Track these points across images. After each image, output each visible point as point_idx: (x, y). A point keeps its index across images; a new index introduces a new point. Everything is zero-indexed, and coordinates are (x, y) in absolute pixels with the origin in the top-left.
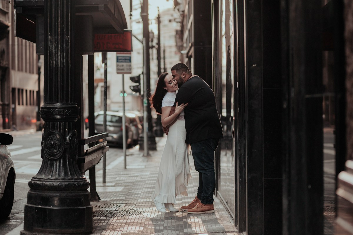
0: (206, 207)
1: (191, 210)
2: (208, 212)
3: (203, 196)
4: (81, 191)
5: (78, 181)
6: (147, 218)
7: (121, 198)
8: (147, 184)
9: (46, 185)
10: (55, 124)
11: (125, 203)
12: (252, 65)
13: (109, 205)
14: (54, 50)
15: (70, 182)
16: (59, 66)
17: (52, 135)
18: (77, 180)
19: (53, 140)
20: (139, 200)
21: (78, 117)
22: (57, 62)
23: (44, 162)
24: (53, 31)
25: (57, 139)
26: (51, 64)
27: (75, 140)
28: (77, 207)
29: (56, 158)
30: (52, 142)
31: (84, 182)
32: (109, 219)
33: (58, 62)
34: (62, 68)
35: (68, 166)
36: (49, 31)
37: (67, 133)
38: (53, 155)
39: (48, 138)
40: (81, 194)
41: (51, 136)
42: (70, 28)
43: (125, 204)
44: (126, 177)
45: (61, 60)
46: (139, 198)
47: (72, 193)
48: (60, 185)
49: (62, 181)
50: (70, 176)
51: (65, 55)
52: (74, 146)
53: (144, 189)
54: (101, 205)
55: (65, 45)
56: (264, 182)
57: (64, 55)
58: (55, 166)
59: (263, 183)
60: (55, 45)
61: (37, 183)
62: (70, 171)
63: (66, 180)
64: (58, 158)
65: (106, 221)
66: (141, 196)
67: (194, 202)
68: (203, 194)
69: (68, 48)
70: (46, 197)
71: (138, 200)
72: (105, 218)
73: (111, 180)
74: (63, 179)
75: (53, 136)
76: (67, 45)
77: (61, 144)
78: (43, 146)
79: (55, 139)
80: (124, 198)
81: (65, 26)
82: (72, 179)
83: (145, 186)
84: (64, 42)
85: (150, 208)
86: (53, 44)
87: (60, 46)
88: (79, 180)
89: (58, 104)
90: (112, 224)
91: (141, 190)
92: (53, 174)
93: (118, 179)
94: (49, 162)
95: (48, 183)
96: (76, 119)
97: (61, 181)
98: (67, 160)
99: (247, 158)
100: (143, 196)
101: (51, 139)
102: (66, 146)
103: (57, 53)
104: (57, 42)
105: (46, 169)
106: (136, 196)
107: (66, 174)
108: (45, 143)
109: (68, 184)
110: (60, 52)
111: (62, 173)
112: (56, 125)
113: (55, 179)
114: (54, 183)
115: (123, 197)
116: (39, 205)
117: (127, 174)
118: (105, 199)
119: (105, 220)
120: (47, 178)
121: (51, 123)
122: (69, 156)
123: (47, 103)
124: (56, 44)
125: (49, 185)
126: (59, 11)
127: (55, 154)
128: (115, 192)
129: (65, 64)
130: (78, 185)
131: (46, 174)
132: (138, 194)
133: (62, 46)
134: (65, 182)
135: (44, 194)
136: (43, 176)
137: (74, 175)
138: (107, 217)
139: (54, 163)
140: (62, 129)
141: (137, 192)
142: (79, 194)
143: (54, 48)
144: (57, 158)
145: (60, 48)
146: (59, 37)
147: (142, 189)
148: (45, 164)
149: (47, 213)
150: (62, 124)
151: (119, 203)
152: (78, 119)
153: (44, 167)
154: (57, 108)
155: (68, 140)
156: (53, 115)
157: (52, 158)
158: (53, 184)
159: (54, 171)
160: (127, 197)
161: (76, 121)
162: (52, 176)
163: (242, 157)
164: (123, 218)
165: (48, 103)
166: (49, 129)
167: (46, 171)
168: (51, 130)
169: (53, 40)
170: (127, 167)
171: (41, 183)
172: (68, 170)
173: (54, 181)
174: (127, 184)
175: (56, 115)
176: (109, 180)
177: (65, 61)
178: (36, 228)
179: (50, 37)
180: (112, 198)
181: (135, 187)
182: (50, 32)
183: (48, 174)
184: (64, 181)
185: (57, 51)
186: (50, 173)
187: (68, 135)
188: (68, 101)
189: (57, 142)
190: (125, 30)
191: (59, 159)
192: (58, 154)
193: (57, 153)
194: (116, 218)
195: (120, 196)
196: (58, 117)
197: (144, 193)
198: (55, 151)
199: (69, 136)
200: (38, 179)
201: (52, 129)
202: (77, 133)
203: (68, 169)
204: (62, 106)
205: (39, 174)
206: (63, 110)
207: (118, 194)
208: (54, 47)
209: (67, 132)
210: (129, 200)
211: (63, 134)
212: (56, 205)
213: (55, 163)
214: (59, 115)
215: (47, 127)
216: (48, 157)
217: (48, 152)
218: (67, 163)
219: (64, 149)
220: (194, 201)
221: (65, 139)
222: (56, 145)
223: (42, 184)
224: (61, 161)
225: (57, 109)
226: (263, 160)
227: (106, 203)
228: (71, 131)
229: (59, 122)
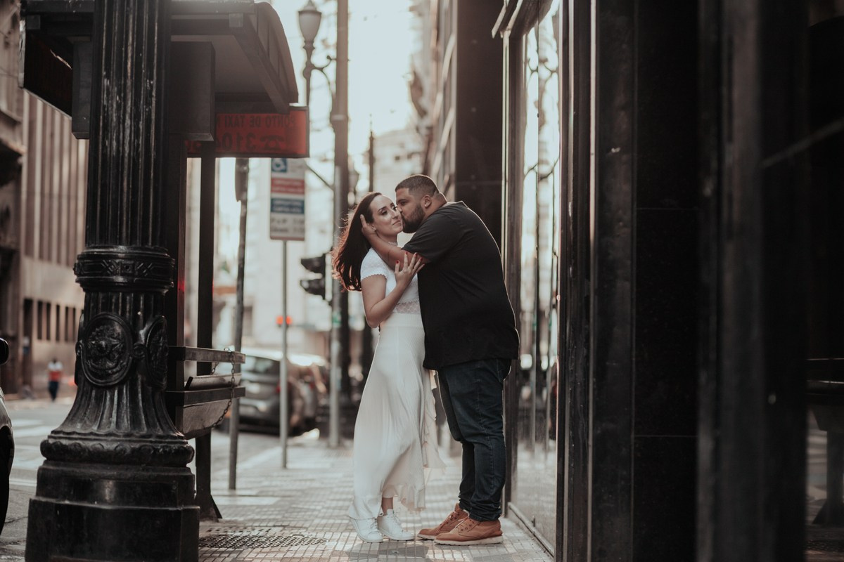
0: (483, 529)
1: (446, 537)
2: (488, 541)
3: (475, 500)
4: (171, 468)
5: (165, 442)
6: (334, 551)
7: (272, 517)
8: (336, 493)
9: (84, 449)
10: (112, 297)
11: (281, 526)
12: (610, 150)
13: (242, 528)
14: (114, 115)
15: (144, 444)
16: (126, 155)
17: (104, 325)
18: (163, 440)
19: (106, 337)
20: (316, 521)
21: (169, 284)
22: (121, 142)
23: (81, 393)
24: (114, 67)
25: (116, 335)
26: (106, 148)
27: (160, 339)
28: (161, 507)
29: (111, 384)
30: (103, 343)
31: (179, 445)
32: (241, 552)
33: (123, 143)
34: (134, 159)
35: (141, 404)
36: (103, 67)
37: (141, 321)
38: (104, 374)
39: (94, 333)
40: (171, 474)
41: (101, 328)
42: (155, 61)
43: (281, 528)
44: (285, 481)
45: (133, 138)
46: (317, 517)
47: (148, 470)
48: (118, 448)
49: (124, 439)
50: (146, 429)
51: (141, 127)
52: (158, 354)
53: (329, 502)
54: (223, 529)
55: (142, 102)
56: (635, 444)
57: (138, 129)
58: (108, 403)
59: (633, 448)
60: (117, 102)
61: (61, 444)
62: (146, 416)
63: (134, 438)
64: (116, 382)
65: (234, 555)
66: (321, 515)
67: (451, 519)
68: (477, 496)
69: (150, 110)
70: (83, 479)
71: (313, 520)
72: (231, 549)
73: (249, 486)
74: (127, 435)
75: (106, 327)
76: (148, 103)
77: (124, 348)
78: (80, 353)
79: (111, 336)
80: (279, 517)
81: (144, 55)
82: (150, 436)
83: (331, 497)
84: (141, 93)
85: (343, 533)
86: (112, 99)
87: (129, 103)
88: (167, 440)
89: (121, 249)
90: (246, 559)
91: (321, 504)
92: (103, 423)
93: (266, 483)
94: (94, 393)
95: (90, 444)
96: (164, 288)
97: (123, 441)
98: (140, 390)
99: (594, 383)
100: (327, 515)
101: (101, 335)
102: (136, 353)
103: (121, 121)
104: (122, 95)
105: (86, 410)
106: (309, 513)
107: (135, 422)
108: (86, 346)
109: (140, 448)
110: (131, 119)
111: (125, 420)
112: (113, 300)
113: (107, 435)
114: (104, 444)
115: (277, 515)
116: (64, 498)
117: (288, 476)
118: (234, 517)
119: (231, 553)
120: (87, 432)
121: (101, 296)
122: (145, 379)
123: (93, 245)
124: (120, 98)
125: (91, 450)
126: (131, 17)
127: (110, 372)
128: (258, 506)
129: (140, 149)
130: (164, 451)
131: (85, 422)
132: (314, 510)
133: (136, 104)
134: (133, 443)
135: (78, 471)
136: (78, 427)
137: (155, 426)
138: (235, 548)
139: (106, 396)
140: (128, 310)
141: (312, 507)
142: (166, 474)
143: (114, 110)
144: (114, 383)
145: (129, 110)
146: (129, 82)
147: (325, 502)
148: (84, 399)
149: (85, 518)
150: (128, 298)
151: (267, 526)
152: (171, 289)
153: (80, 405)
154: (118, 258)
155: (143, 338)
156: (108, 275)
157: (102, 383)
158: (103, 446)
159: (105, 416)
160: (286, 515)
161: (165, 291)
162: (99, 427)
163: (579, 390)
164: (274, 549)
165: (97, 245)
166: (95, 310)
167: (85, 413)
168: (100, 313)
169: (112, 88)
170: (289, 465)
171: (71, 445)
172: (139, 414)
173: (105, 440)
174: (288, 493)
175: (115, 275)
176: (244, 486)
177: (140, 142)
178: (55, 557)
179: (106, 82)
180: (250, 517)
181: (307, 499)
182: (106, 69)
183: (91, 422)
184: (130, 441)
185: (122, 116)
186: (96, 419)
187: (144, 326)
188: (145, 241)
189: (115, 342)
190: (291, 104)
191: (120, 384)
192: (117, 372)
193: (114, 370)
194: (258, 550)
195: (270, 513)
196: (120, 279)
197: (328, 508)
198: (110, 364)
199: (145, 329)
200: (64, 433)
201: (103, 310)
202: (165, 322)
203: (142, 410)
204: (129, 253)
205: (67, 423)
206: (132, 262)
207: (265, 510)
208: (115, 106)
209: (141, 318)
210: (290, 521)
211: (131, 323)
212: (107, 498)
213: (108, 397)
214: (122, 275)
215: (92, 305)
216: (92, 380)
217: (92, 366)
218: (140, 395)
219: (133, 359)
220: (452, 516)
221: (136, 336)
222: (111, 351)
223: (75, 445)
224: (125, 391)
225: (117, 261)
226: (633, 390)
227: (235, 525)
228: (151, 316)
229: (121, 294)
